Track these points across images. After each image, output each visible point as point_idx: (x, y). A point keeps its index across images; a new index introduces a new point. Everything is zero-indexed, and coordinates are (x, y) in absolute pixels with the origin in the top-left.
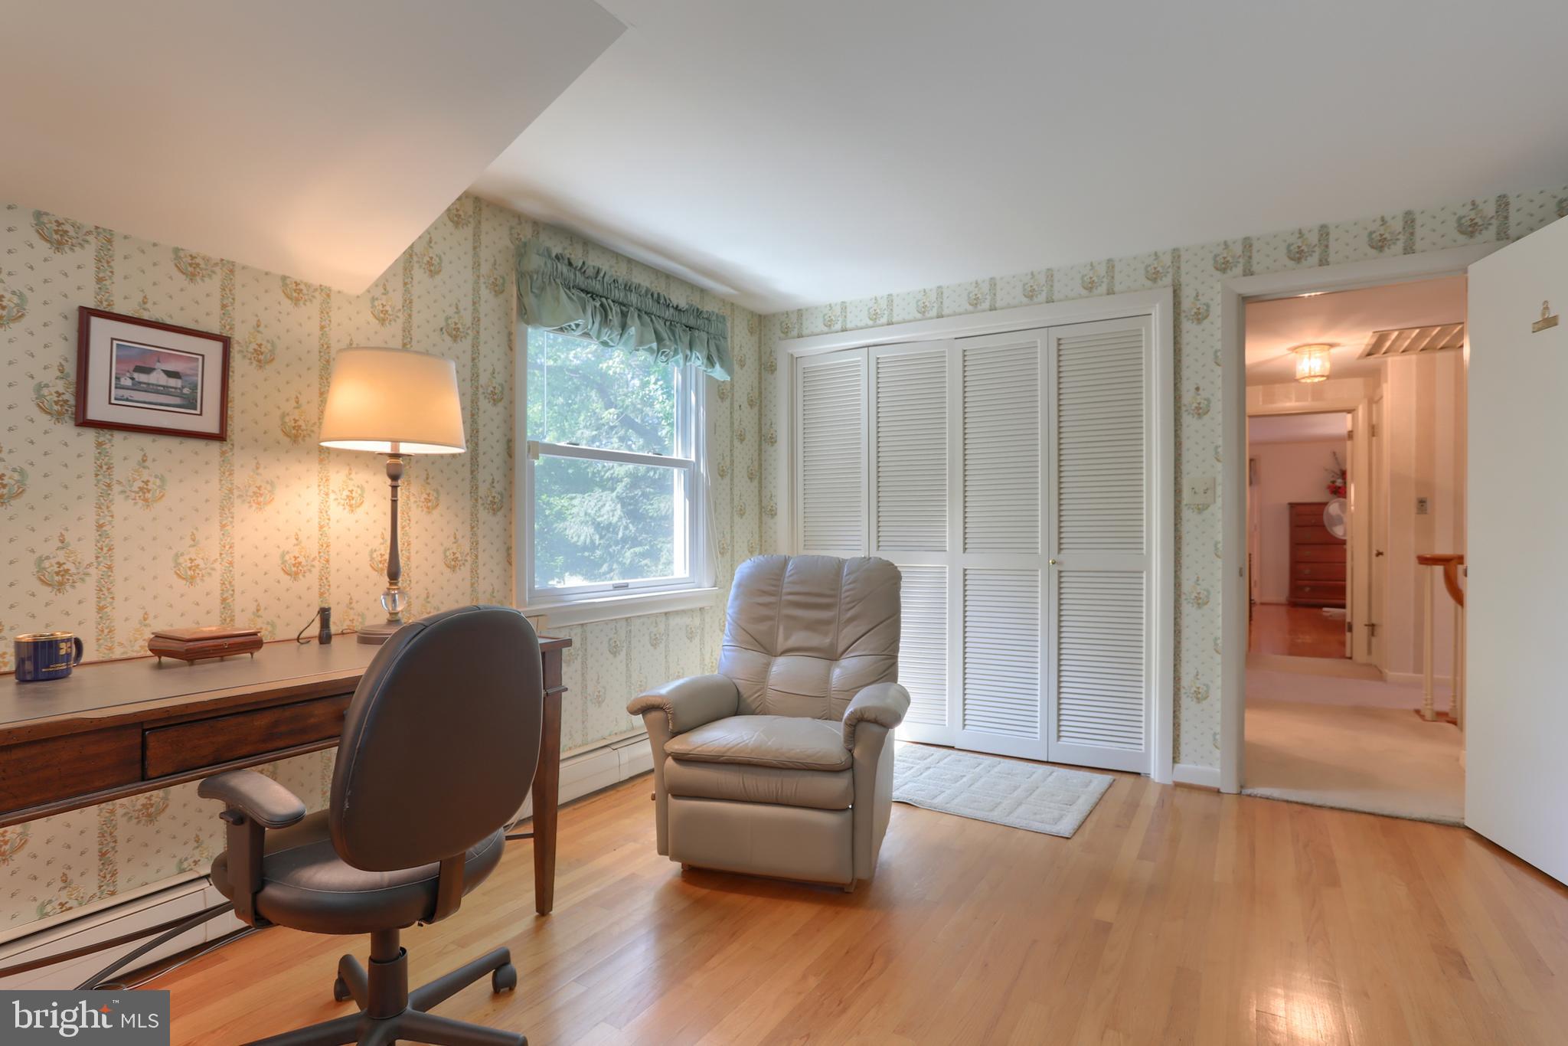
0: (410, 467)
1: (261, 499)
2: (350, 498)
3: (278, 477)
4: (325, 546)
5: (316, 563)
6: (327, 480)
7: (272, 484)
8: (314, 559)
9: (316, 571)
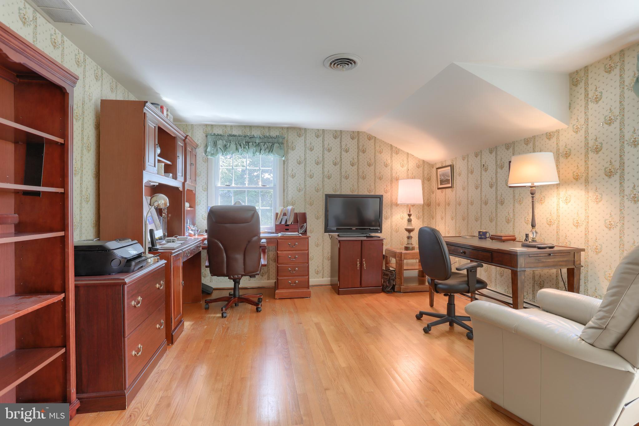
0: (589, 186)
1: (542, 202)
2: (566, 199)
3: (546, 195)
4: (558, 216)
5: (556, 222)
6: (559, 194)
7: (544, 197)
8: (555, 220)
9: (556, 224)
